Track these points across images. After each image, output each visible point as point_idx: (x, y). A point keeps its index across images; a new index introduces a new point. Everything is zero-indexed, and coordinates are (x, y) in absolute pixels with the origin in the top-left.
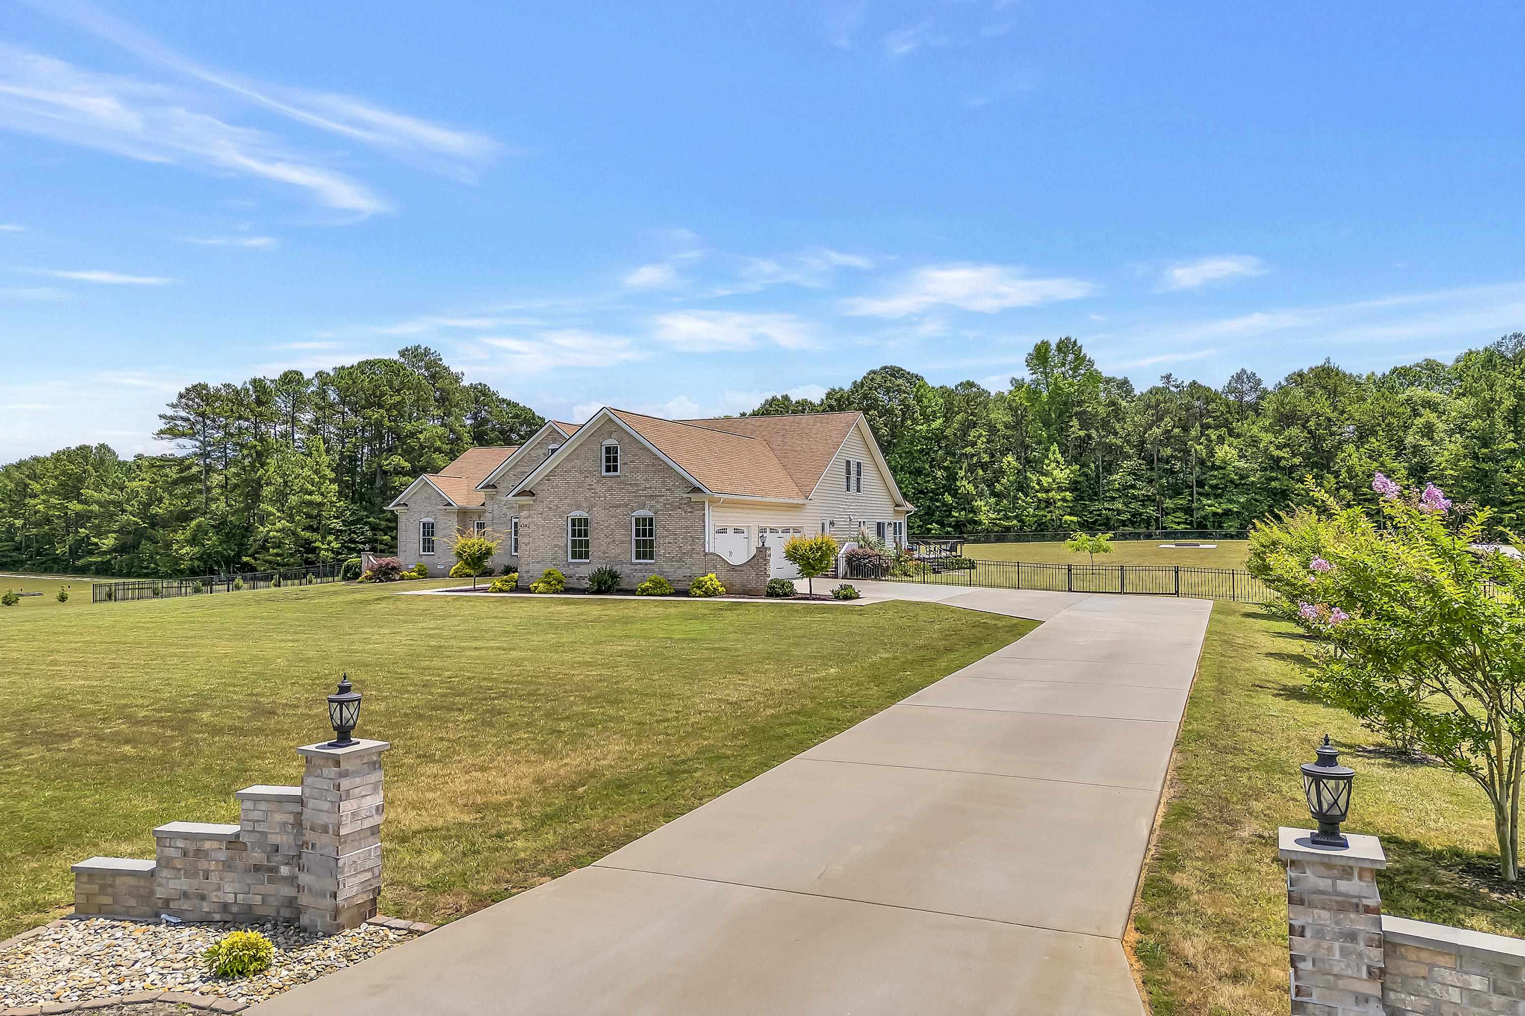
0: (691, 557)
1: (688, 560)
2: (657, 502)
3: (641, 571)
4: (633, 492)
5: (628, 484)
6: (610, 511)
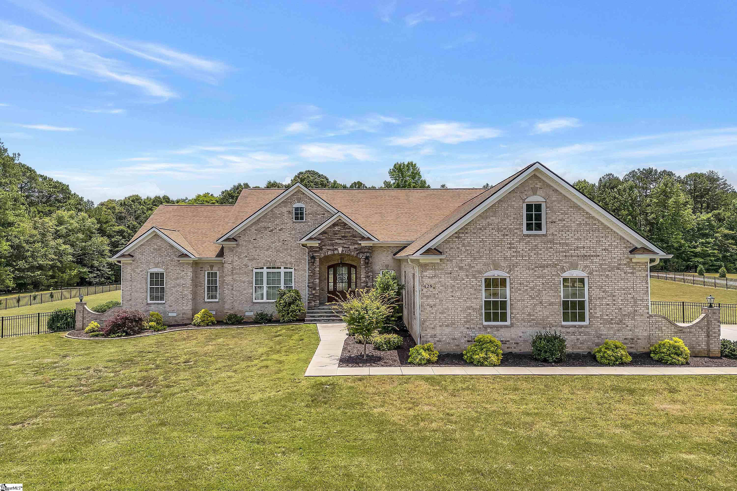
0: (633, 319)
1: (629, 322)
2: (592, 262)
3: (574, 333)
4: (563, 252)
5: (557, 244)
6: (535, 271)
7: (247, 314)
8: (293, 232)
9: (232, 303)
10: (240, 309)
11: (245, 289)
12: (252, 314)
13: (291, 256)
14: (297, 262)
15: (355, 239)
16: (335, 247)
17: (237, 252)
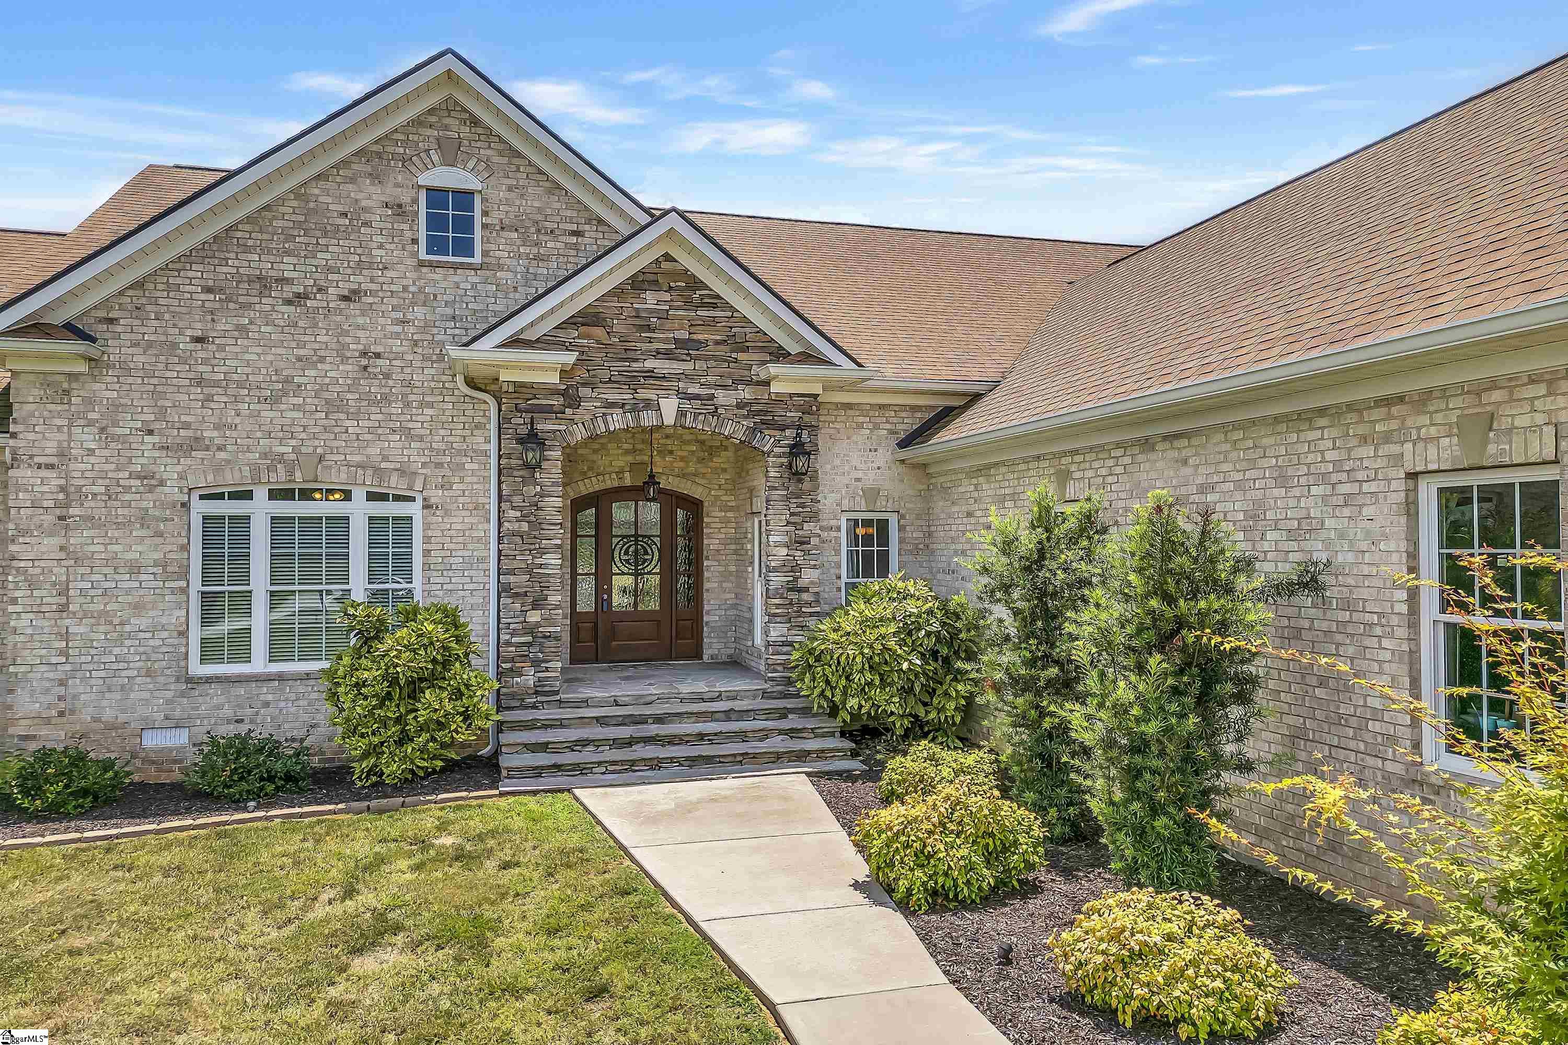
7: (152, 741)
8: (419, 312)
9: (62, 683)
10: (108, 715)
11: (138, 607)
12: (180, 738)
13: (408, 434)
14: (439, 465)
15: (741, 356)
16: (643, 394)
17: (90, 402)
